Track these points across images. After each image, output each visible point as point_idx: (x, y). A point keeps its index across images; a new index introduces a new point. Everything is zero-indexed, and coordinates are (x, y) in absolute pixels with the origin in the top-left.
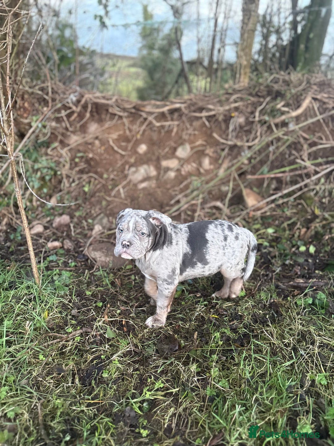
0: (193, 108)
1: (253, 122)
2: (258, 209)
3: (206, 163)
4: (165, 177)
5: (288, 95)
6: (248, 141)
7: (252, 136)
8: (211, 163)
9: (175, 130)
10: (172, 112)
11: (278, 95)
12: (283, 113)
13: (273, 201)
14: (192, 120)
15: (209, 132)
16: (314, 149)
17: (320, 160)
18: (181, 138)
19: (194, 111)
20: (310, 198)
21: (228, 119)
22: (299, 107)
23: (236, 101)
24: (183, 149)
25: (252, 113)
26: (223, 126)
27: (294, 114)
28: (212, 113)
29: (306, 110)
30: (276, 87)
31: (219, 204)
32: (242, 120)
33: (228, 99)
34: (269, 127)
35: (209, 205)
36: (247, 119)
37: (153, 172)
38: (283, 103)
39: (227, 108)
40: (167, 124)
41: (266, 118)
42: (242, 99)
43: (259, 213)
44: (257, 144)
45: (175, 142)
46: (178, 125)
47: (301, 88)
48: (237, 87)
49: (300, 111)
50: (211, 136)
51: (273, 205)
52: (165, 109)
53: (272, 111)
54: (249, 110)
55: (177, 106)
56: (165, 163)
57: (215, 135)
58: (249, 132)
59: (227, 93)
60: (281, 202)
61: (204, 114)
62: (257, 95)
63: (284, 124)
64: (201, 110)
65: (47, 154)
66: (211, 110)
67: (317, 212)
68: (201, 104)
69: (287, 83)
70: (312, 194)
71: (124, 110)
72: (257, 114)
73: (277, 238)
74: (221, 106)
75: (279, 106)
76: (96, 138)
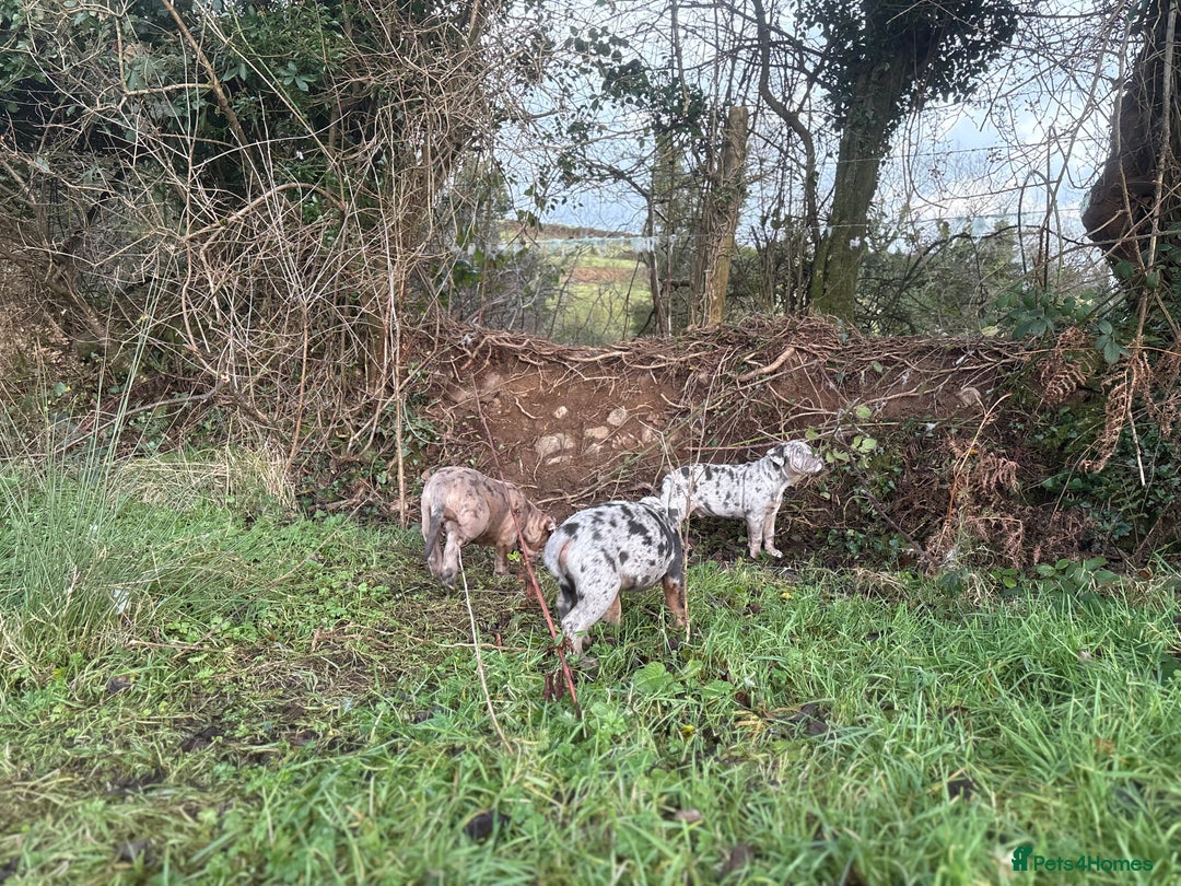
0: (638, 358)
3: (647, 433)
5: (760, 345)
8: (653, 435)
9: (612, 387)
10: (609, 362)
11: (748, 344)
12: (752, 368)
14: (636, 374)
15: (656, 392)
16: (794, 417)
18: (618, 399)
19: (640, 363)
21: (683, 374)
22: (774, 360)
23: (697, 351)
24: (618, 414)
26: (676, 383)
27: (766, 369)
28: (662, 365)
29: (785, 363)
32: (702, 376)
33: (685, 347)
34: (735, 386)
36: (710, 374)
37: (570, 444)
38: (752, 355)
39: (683, 359)
40: (601, 378)
46: (617, 382)
47: (780, 336)
49: (775, 366)
50: (658, 397)
52: (599, 358)
53: (739, 365)
55: (617, 353)
56: (589, 432)
57: (663, 396)
61: (652, 366)
64: (649, 360)
65: (424, 413)
66: (661, 361)
68: (650, 352)
71: (541, 357)
74: (676, 356)
75: (747, 359)
76: (497, 395)
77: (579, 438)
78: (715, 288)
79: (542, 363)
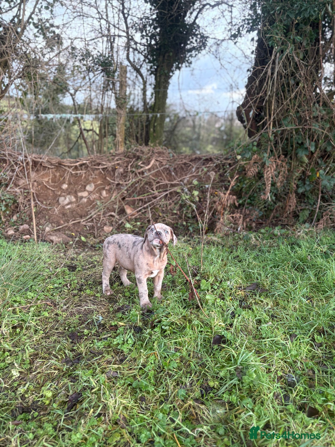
0: (93, 163)
1: (127, 172)
2: (133, 215)
3: (104, 193)
4: (81, 202)
5: (143, 159)
6: (125, 181)
7: (128, 178)
8: (107, 194)
9: (84, 175)
10: (81, 165)
11: (138, 158)
12: (142, 167)
13: (140, 211)
14: (93, 170)
15: (104, 177)
16: (158, 185)
17: (161, 190)
18: (88, 180)
19: (95, 165)
20: (157, 208)
21: (114, 170)
22: (149, 164)
23: (117, 160)
24: (90, 186)
25: (127, 166)
26: (112, 173)
27: (147, 168)
28: (105, 166)
29: (153, 165)
30: (138, 154)
31: (113, 213)
32: (121, 170)
33: (113, 159)
34: (136, 174)
35: (108, 215)
36: (124, 170)
37: (74, 199)
38: (141, 162)
39: (113, 164)
40: (78, 172)
41: (134, 169)
42: (121, 159)
43: (134, 217)
44: (130, 182)
45: (84, 183)
46: (85, 173)
47: (149, 155)
48: (117, 152)
49: (149, 166)
50: (105, 179)
51: (140, 213)
52: (77, 164)
53: (136, 166)
54: (125, 165)
55: (85, 162)
56: (80, 194)
57: (108, 178)
58: (126, 176)
59: (113, 156)
60: (143, 211)
61: (100, 167)
62: (128, 157)
63: (143, 173)
64: (99, 164)
66: (104, 165)
67: (161, 214)
68: (98, 161)
69: (143, 153)
70: (158, 206)
71: (52, 164)
72: (129, 167)
73: (142, 227)
74: (110, 163)
75: (139, 164)
76: (35, 181)
77: (76, 197)
78: (121, 136)
79: (53, 167)
